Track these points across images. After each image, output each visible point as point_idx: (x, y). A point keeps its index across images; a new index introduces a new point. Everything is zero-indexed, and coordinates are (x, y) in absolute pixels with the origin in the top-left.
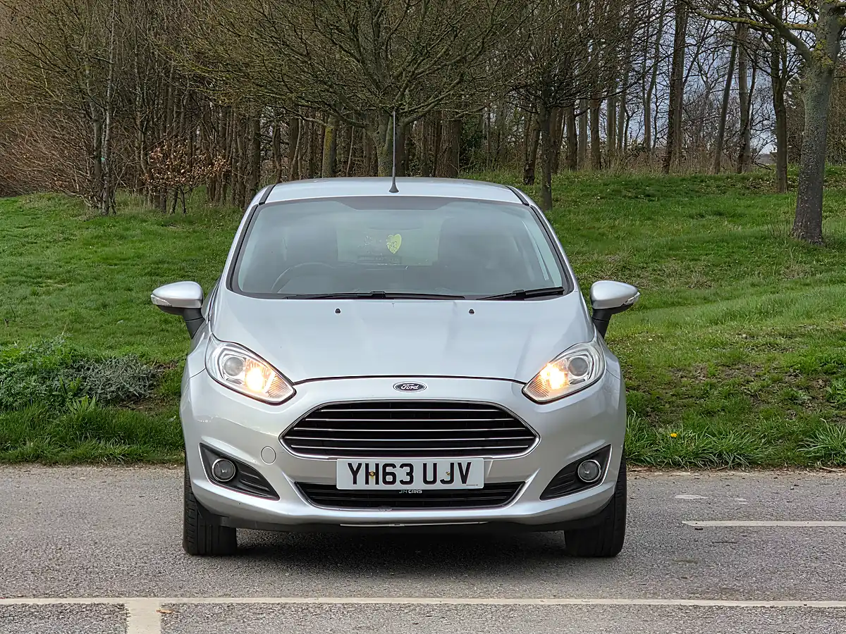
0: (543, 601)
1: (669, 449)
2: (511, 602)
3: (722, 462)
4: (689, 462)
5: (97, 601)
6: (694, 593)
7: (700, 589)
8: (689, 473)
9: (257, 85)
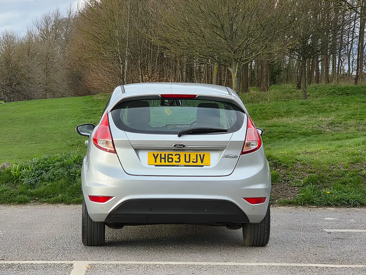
0: (251, 264)
1: (326, 198)
2: (237, 264)
3: (349, 204)
4: (335, 204)
5: (62, 262)
6: (318, 261)
7: (321, 259)
8: (334, 209)
9: (183, 49)
